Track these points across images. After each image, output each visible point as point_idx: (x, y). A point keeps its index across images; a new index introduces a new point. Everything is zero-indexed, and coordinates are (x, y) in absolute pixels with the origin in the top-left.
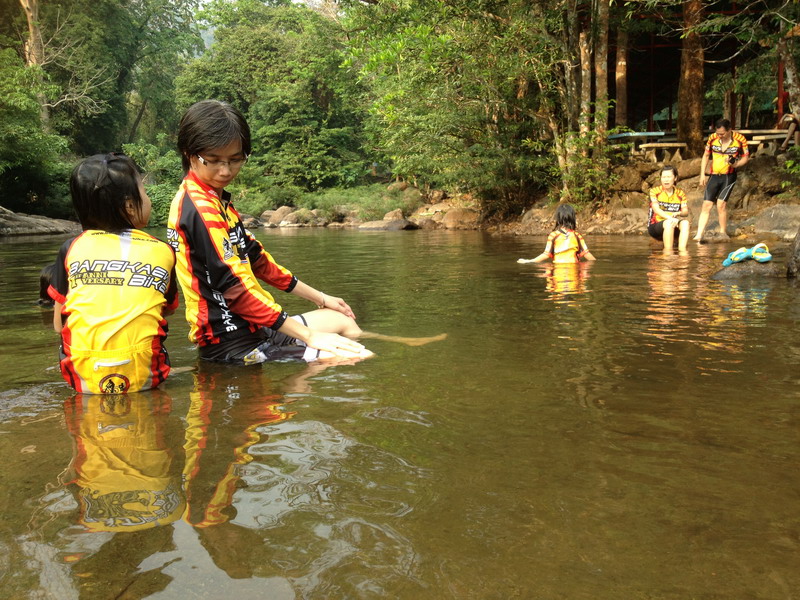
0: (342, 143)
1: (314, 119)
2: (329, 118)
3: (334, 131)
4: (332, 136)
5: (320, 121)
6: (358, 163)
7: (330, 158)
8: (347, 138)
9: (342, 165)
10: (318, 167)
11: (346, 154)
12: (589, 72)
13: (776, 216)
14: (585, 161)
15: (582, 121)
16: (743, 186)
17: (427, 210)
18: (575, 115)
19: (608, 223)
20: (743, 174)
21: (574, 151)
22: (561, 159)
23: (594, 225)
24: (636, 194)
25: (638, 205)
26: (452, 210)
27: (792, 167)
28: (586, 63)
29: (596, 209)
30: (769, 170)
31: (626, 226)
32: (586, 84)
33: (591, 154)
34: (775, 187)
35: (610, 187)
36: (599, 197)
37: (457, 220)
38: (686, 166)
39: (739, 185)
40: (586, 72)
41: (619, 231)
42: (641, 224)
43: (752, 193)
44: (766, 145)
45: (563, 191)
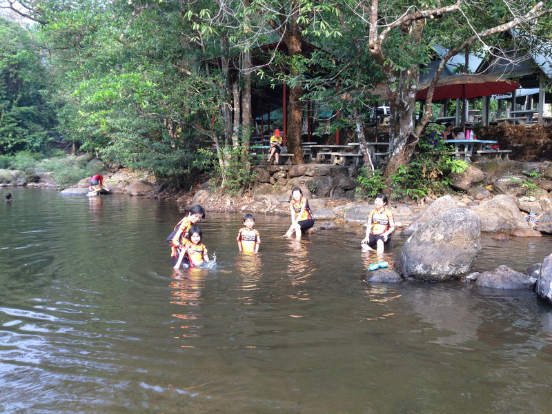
0: (29, 117)
1: (6, 99)
2: (18, 98)
3: (23, 109)
4: (22, 112)
5: (12, 102)
6: (43, 133)
7: (20, 129)
8: (33, 115)
9: (29, 134)
10: (10, 135)
11: (33, 126)
12: (239, 109)
13: (358, 212)
14: (237, 163)
15: (235, 139)
16: (330, 184)
17: (110, 177)
18: (229, 133)
19: (253, 204)
20: (329, 177)
21: (230, 156)
22: (220, 160)
23: (245, 204)
24: (267, 184)
25: (268, 191)
26: (135, 182)
27: (362, 180)
28: (236, 103)
29: (243, 193)
30: (343, 175)
31: (265, 206)
32: (237, 116)
33: (239, 158)
34: (348, 186)
35: (252, 180)
36: (246, 186)
37: (139, 190)
38: (296, 170)
39: (328, 184)
40: (236, 109)
41: (262, 210)
42: (275, 206)
43: (335, 189)
44: (338, 158)
45: (223, 182)
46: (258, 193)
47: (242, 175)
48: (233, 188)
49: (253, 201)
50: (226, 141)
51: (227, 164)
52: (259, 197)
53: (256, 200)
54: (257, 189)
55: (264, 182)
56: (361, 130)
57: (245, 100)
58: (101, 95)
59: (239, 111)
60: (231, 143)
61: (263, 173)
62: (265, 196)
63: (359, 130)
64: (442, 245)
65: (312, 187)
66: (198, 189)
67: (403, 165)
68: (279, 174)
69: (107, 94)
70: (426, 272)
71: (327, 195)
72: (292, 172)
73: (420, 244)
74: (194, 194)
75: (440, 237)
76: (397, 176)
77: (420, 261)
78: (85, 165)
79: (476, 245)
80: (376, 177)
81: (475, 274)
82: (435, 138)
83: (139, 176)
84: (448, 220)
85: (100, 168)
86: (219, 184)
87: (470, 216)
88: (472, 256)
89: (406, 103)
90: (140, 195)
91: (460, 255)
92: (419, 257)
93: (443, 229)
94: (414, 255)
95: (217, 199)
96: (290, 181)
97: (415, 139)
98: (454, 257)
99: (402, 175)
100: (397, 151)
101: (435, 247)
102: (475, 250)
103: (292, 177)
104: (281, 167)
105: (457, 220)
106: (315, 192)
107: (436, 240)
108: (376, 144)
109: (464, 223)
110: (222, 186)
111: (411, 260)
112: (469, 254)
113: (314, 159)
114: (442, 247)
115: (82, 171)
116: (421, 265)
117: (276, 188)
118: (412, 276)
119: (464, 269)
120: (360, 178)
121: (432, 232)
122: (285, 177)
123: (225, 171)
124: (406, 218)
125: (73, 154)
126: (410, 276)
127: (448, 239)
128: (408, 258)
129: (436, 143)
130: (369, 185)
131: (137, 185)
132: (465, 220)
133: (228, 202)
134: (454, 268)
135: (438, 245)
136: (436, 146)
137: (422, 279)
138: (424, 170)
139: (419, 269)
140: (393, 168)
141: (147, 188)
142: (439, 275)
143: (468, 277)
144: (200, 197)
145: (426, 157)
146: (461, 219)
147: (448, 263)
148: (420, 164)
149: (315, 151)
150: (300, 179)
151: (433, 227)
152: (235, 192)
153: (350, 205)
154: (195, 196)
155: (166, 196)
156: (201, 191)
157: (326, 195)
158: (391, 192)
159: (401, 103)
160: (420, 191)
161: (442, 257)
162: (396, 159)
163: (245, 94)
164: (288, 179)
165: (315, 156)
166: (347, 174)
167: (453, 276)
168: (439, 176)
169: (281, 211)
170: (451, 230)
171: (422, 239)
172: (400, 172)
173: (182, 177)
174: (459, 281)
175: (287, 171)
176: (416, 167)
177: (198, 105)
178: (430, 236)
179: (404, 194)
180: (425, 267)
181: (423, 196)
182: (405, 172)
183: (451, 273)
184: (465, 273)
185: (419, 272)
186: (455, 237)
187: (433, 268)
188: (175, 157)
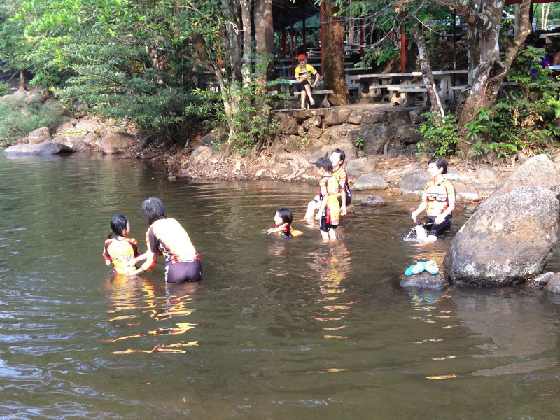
12: (250, 28)
13: (417, 180)
14: (248, 108)
15: (246, 71)
16: (383, 135)
17: (74, 125)
18: (237, 64)
19: (273, 166)
20: (383, 126)
21: (239, 98)
22: (226, 105)
23: (262, 167)
24: (293, 137)
25: (294, 148)
26: (109, 135)
27: (425, 131)
28: (246, 20)
29: (260, 151)
30: (404, 122)
31: (289, 170)
32: (247, 39)
33: (253, 102)
34: (409, 139)
35: (271, 131)
36: (263, 140)
37: (115, 146)
38: (336, 114)
39: (381, 135)
40: (246, 29)
41: (285, 177)
42: (303, 170)
43: (392, 141)
44: (398, 94)
45: (230, 135)
46: (281, 150)
47: (257, 125)
48: (245, 143)
49: (273, 162)
50: (233, 75)
51: (236, 110)
52: (283, 155)
53: (277, 160)
54: (278, 145)
55: (289, 134)
56: (425, 57)
57: (258, 14)
58: (51, 20)
59: (249, 32)
60: (240, 78)
61: (287, 120)
62: (289, 155)
63: (422, 57)
64: (500, 237)
65: (358, 141)
66: (198, 144)
67: (485, 107)
68: (310, 121)
69: (60, 19)
70: (479, 273)
71: (380, 152)
72: (329, 119)
73: (473, 235)
74: (190, 152)
75: (498, 226)
76: (477, 124)
77: (471, 259)
78: (38, 108)
79: (548, 237)
80: (447, 127)
81: (547, 274)
82: (532, 68)
83: (115, 124)
84: (511, 203)
85: (59, 112)
86: (224, 138)
87: (542, 196)
88: (542, 251)
89: (486, 20)
90: (117, 153)
91: (525, 250)
92: (470, 253)
93: (503, 215)
94: (465, 251)
95: (221, 161)
96: (326, 131)
97: (502, 69)
98: (517, 253)
99: (483, 122)
100: (477, 87)
101: (492, 239)
102: (546, 244)
103: (329, 126)
104: (314, 112)
105: (522, 202)
106: (362, 147)
107: (494, 230)
108: (452, 72)
109: (531, 207)
110: (229, 142)
111: (461, 257)
112: (538, 249)
113: (364, 95)
114: (501, 239)
115: (34, 117)
116: (473, 264)
117: (306, 142)
118: (461, 278)
119: (531, 269)
120: (423, 128)
121: (490, 220)
122: (320, 126)
123: (233, 120)
124: (485, 186)
125: (21, 88)
126: (459, 279)
127: (509, 229)
128: (458, 254)
129: (535, 75)
130: (436, 139)
131: (112, 138)
132: (534, 203)
133: (237, 165)
134: (518, 268)
135: (496, 237)
136: (533, 79)
137: (474, 282)
138: (517, 114)
139: (470, 270)
140: (472, 113)
141: (125, 143)
142: (497, 277)
143: (536, 280)
144: (199, 157)
145: (520, 95)
146: (528, 202)
147: (508, 261)
148: (510, 107)
149: (366, 83)
150: (341, 128)
151: (492, 212)
152: (247, 150)
153: (409, 168)
154: (192, 155)
155: (153, 154)
156: (201, 148)
157: (378, 152)
158: (470, 147)
159: (478, 19)
160: (510, 145)
161: (501, 253)
162: (475, 99)
163: (258, 6)
164: (323, 129)
165: (366, 90)
166: (409, 120)
167: (516, 278)
168: (538, 122)
169: (312, 177)
170: (513, 217)
171: (476, 229)
172: (481, 118)
173: (173, 127)
174: (525, 285)
175: (322, 117)
176: (503, 110)
177: (190, 27)
178: (486, 225)
179: (486, 151)
180: (478, 268)
181: (514, 153)
182: (488, 119)
183: (513, 275)
184: (534, 273)
185: (470, 274)
186: (518, 227)
187: (488, 268)
188: (162, 99)
